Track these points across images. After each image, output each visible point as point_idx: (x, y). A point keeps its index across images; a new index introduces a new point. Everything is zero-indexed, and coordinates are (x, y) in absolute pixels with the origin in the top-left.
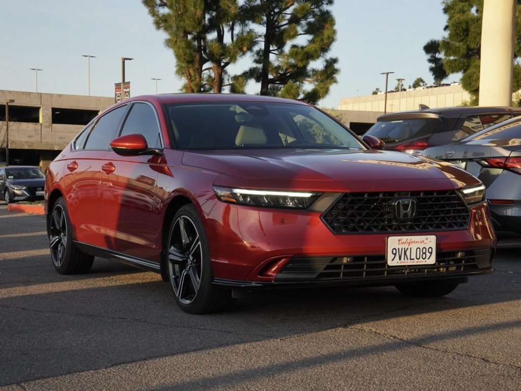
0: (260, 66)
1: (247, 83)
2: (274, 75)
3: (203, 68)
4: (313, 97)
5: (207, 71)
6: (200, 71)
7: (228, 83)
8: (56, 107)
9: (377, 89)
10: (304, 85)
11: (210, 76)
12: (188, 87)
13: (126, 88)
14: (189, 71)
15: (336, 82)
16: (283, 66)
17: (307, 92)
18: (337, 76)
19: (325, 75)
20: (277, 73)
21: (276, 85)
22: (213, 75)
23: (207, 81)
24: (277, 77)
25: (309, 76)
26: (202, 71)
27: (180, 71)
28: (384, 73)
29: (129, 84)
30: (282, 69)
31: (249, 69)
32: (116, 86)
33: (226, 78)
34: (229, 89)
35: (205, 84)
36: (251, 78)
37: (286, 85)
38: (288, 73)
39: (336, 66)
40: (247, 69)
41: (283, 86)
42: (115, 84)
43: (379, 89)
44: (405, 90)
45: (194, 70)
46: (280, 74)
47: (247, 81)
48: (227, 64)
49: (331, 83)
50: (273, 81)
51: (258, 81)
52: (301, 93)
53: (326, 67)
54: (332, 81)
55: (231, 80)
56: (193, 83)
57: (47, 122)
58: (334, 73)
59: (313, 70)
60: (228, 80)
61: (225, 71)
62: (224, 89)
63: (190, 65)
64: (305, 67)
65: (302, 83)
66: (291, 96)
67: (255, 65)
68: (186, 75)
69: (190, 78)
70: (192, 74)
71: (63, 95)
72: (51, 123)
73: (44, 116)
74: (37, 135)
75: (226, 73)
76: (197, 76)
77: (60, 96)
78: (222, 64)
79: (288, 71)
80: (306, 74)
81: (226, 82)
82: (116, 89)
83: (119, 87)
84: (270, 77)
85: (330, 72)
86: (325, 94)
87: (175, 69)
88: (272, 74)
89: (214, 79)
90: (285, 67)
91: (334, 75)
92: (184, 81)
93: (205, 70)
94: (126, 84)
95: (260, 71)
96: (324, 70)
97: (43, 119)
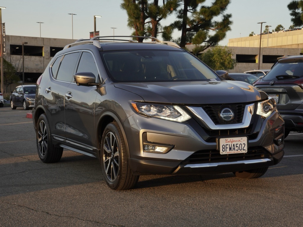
0: (181, 20)
1: (173, 31)
2: (191, 26)
3: (145, 22)
4: (215, 40)
5: (147, 24)
6: (143, 23)
7: (161, 31)
8: (53, 46)
9: (252, 33)
10: (209, 32)
11: (149, 27)
12: (136, 34)
13: (97, 35)
14: (136, 24)
15: (230, 29)
16: (196, 20)
17: (211, 36)
18: (231, 26)
19: (223, 25)
20: (192, 24)
21: (191, 32)
22: (151, 26)
23: (147, 30)
24: (192, 27)
25: (213, 26)
26: (144, 24)
27: (130, 24)
28: (260, 23)
29: (99, 33)
30: (195, 22)
31: (174, 22)
32: (90, 34)
33: (159, 28)
34: (162, 35)
35: (147, 32)
36: (175, 28)
37: (198, 32)
38: (199, 24)
39: (230, 19)
40: (173, 22)
41: (195, 32)
42: (90, 33)
43: (253, 32)
44: (271, 33)
45: (140, 23)
46: (194, 25)
47: (173, 30)
48: (160, 19)
49: (226, 31)
50: (189, 30)
51: (179, 30)
52: (207, 37)
53: (224, 20)
54: (228, 29)
55: (163, 29)
56: (139, 31)
57: (47, 56)
58: (229, 24)
59: (215, 22)
60: (161, 29)
61: (159, 23)
62: (158, 35)
63: (137, 20)
64: (210, 20)
65: (208, 30)
66: (201, 39)
67: (178, 20)
68: (134, 26)
69: (137, 28)
70: (139, 26)
71: (57, 39)
72: (50, 56)
73: (45, 52)
74: (41, 64)
75: (159, 25)
76: (142, 27)
77: (55, 39)
78: (157, 19)
79: (199, 23)
80: (211, 25)
81: (160, 31)
82: (90, 35)
83: (92, 34)
84: (188, 27)
85: (226, 24)
86: (223, 38)
87: (127, 23)
88: (189, 26)
89: (152, 29)
90: (197, 21)
91: (229, 25)
92: (133, 30)
93: (146, 23)
94: (97, 33)
95: (181, 23)
96: (222, 22)
97: (45, 54)
